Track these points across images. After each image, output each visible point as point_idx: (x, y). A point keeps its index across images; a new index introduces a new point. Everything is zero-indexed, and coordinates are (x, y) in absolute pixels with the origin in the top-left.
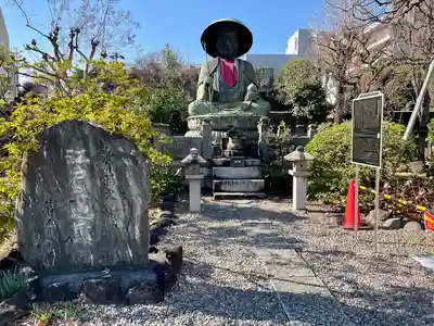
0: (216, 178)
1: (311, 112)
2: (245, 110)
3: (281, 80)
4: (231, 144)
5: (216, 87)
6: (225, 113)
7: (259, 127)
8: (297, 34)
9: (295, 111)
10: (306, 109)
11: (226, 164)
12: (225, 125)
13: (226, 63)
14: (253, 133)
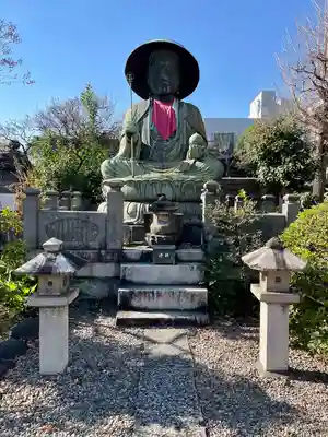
0: (125, 283)
1: (287, 175)
2: (185, 172)
3: (242, 146)
4: (155, 225)
5: (145, 139)
6: (154, 175)
7: (203, 197)
8: (260, 97)
9: (261, 174)
10: (279, 170)
11: (146, 258)
12: (152, 193)
13: (162, 106)
14: (195, 206)
